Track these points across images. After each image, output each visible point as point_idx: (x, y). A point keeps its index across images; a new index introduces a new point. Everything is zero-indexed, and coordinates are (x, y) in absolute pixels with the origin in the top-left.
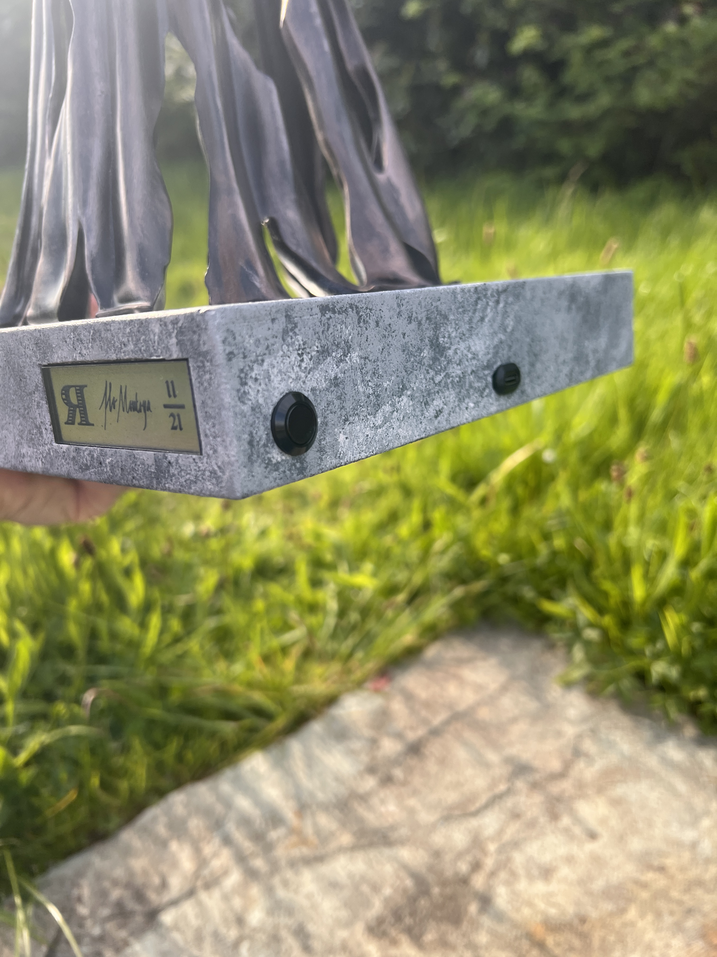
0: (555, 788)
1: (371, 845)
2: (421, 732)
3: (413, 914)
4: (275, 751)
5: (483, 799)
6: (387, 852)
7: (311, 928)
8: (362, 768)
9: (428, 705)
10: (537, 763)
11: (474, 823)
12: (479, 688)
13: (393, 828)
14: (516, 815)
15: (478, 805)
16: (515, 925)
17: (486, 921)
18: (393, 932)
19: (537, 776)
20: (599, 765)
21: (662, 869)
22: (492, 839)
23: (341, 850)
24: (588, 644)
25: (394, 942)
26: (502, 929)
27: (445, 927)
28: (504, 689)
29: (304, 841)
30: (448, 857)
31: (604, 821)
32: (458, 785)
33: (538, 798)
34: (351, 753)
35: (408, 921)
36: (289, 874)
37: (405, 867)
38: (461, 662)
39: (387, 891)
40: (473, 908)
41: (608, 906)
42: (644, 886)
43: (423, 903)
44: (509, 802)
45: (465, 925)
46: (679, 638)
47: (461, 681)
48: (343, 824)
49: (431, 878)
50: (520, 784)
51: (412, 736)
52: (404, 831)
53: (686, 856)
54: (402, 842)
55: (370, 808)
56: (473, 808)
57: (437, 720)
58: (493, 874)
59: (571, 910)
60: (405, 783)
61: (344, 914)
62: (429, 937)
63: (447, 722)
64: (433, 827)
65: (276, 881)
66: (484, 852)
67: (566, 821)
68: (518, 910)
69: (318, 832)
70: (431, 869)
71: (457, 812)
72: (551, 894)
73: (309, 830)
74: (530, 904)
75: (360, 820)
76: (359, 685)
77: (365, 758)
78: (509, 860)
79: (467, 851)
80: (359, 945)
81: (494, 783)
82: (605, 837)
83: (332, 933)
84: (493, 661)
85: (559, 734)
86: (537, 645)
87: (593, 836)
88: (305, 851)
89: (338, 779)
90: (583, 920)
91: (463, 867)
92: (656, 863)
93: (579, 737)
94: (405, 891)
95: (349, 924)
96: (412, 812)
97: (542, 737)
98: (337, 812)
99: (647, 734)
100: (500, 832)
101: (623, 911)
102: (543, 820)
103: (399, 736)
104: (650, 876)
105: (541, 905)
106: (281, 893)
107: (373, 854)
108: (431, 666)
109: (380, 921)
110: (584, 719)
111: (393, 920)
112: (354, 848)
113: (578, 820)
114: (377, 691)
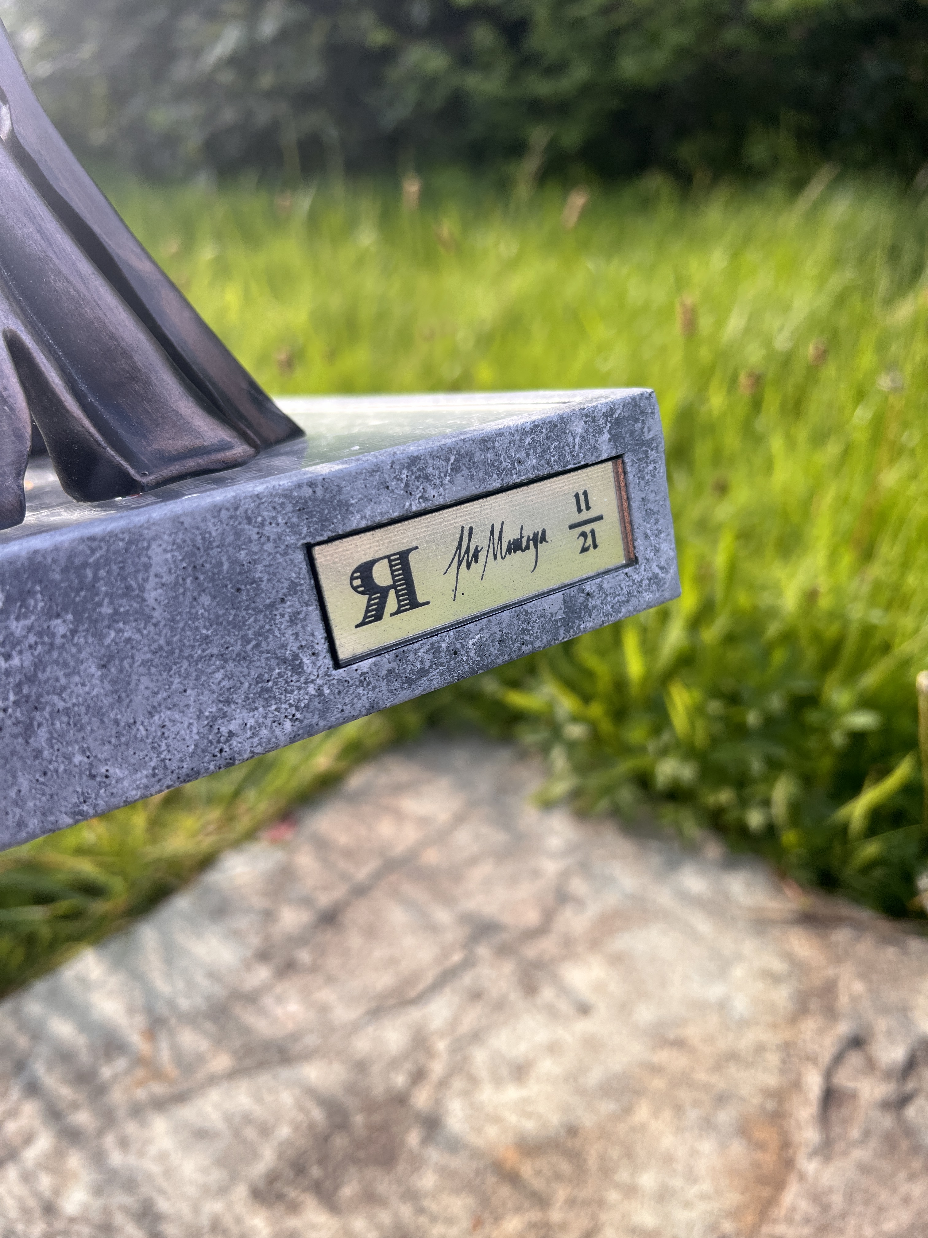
0: (531, 951)
1: (262, 1065)
2: (339, 892)
3: (322, 1161)
4: (115, 946)
5: (429, 978)
6: (285, 1073)
7: (163, 1205)
8: (249, 953)
9: (349, 853)
10: (507, 918)
11: (415, 1014)
12: (423, 821)
13: (295, 1036)
14: (476, 995)
15: (421, 987)
16: (475, 1154)
17: (434, 1155)
18: (292, 1193)
19: (505, 936)
20: (593, 910)
21: (680, 1044)
22: (442, 1035)
23: (213, 1080)
24: (571, 746)
25: (294, 1208)
26: (456, 1162)
27: (372, 1173)
28: (459, 819)
29: (157, 1074)
30: (376, 1069)
31: (599, 987)
32: (392, 961)
33: (508, 967)
34: (235, 935)
35: (315, 1172)
36: (131, 1128)
37: (311, 1092)
38: (399, 789)
39: (284, 1132)
40: (413, 1138)
41: (607, 1107)
42: (656, 1070)
43: (340, 1141)
44: (467, 979)
45: (401, 1167)
46: (692, 724)
47: (399, 816)
48: (218, 1042)
49: (351, 1103)
50: (483, 951)
51: (324, 900)
52: (311, 1040)
53: (713, 1021)
54: (307, 1056)
55: (262, 1012)
56: (413, 994)
57: (362, 873)
58: (443, 1084)
59: (555, 1119)
60: (314, 969)
61: (216, 1176)
62: (348, 1191)
63: (378, 876)
64: (355, 1028)
65: (109, 1141)
66: (430, 1053)
67: (547, 993)
68: (478, 1131)
69: (178, 1057)
70: (352, 1089)
71: (391, 1002)
72: (526, 1101)
73: (165, 1056)
74: (497, 1119)
75: (246, 1031)
76: (251, 835)
77: (255, 940)
78: (466, 1059)
79: (406, 1055)
80: (238, 1221)
81: (445, 953)
82: (602, 1009)
83: (196, 1210)
84: (444, 783)
85: (536, 874)
86: (504, 755)
87: (584, 1009)
88: (158, 1089)
89: (213, 975)
90: (572, 1131)
91: (400, 1080)
92: (671, 1036)
93: (565, 875)
94: (312, 1126)
95: (223, 1191)
96: (324, 1009)
97: (513, 880)
98: (209, 1026)
99: (656, 860)
100: (455, 1022)
101: (628, 1110)
102: (515, 996)
103: (306, 902)
104: (663, 1056)
105: (513, 1119)
106: (116, 1158)
107: (264, 1079)
108: (356, 798)
109: (272, 1178)
110: (570, 849)
111: (291, 1175)
112: (232, 1075)
113: (564, 990)
114: (275, 842)
